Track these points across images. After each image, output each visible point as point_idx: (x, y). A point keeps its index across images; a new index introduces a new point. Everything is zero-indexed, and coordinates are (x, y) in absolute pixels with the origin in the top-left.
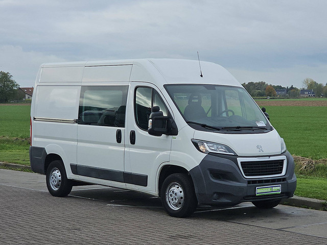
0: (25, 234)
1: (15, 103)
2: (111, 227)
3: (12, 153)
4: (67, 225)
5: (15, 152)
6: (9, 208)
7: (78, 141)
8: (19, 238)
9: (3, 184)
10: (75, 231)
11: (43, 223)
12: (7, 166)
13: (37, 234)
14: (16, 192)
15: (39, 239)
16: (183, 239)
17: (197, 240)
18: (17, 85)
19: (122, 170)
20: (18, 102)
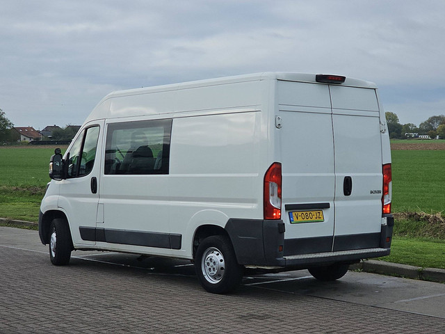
0: (51, 313)
1: (8, 145)
2: (160, 303)
3: (16, 207)
4: (103, 302)
5: (18, 205)
6: (23, 278)
8: (43, 319)
9: (10, 247)
10: (116, 309)
11: (71, 298)
12: (10, 223)
13: (67, 314)
14: (29, 257)
15: (70, 321)
16: (258, 320)
17: (276, 321)
18: (10, 124)
20: (11, 144)
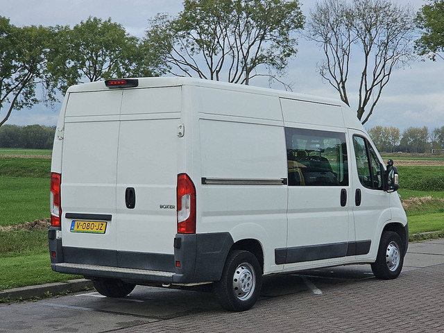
7: (287, 211)
19: (347, 241)
